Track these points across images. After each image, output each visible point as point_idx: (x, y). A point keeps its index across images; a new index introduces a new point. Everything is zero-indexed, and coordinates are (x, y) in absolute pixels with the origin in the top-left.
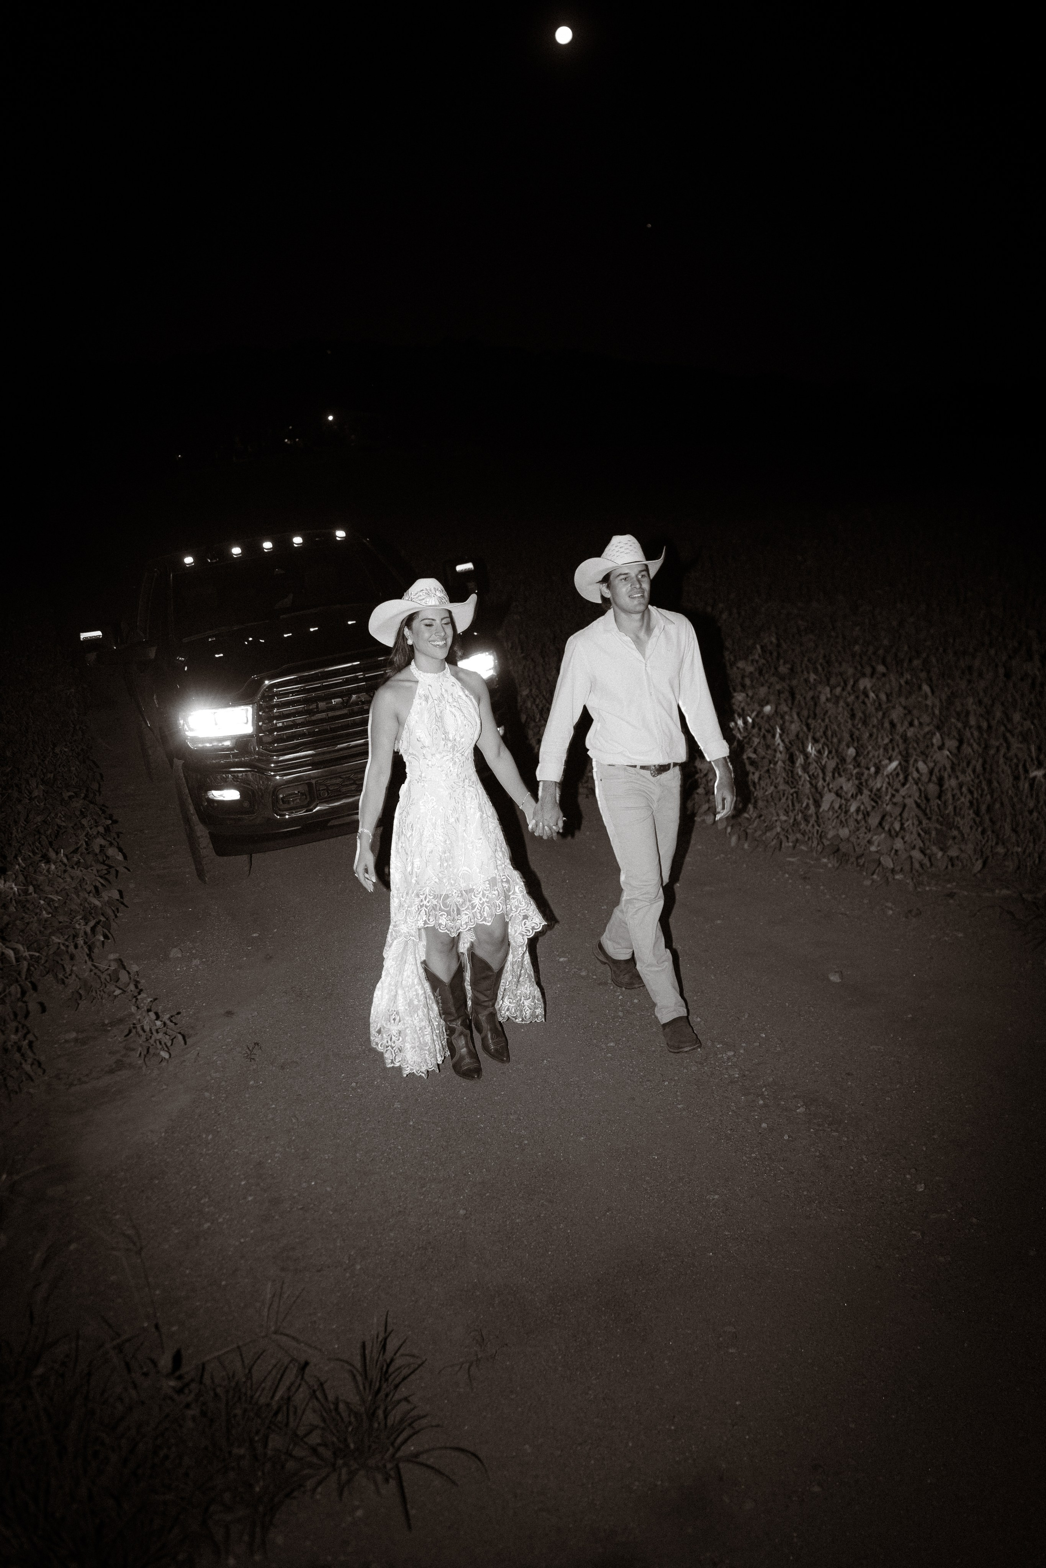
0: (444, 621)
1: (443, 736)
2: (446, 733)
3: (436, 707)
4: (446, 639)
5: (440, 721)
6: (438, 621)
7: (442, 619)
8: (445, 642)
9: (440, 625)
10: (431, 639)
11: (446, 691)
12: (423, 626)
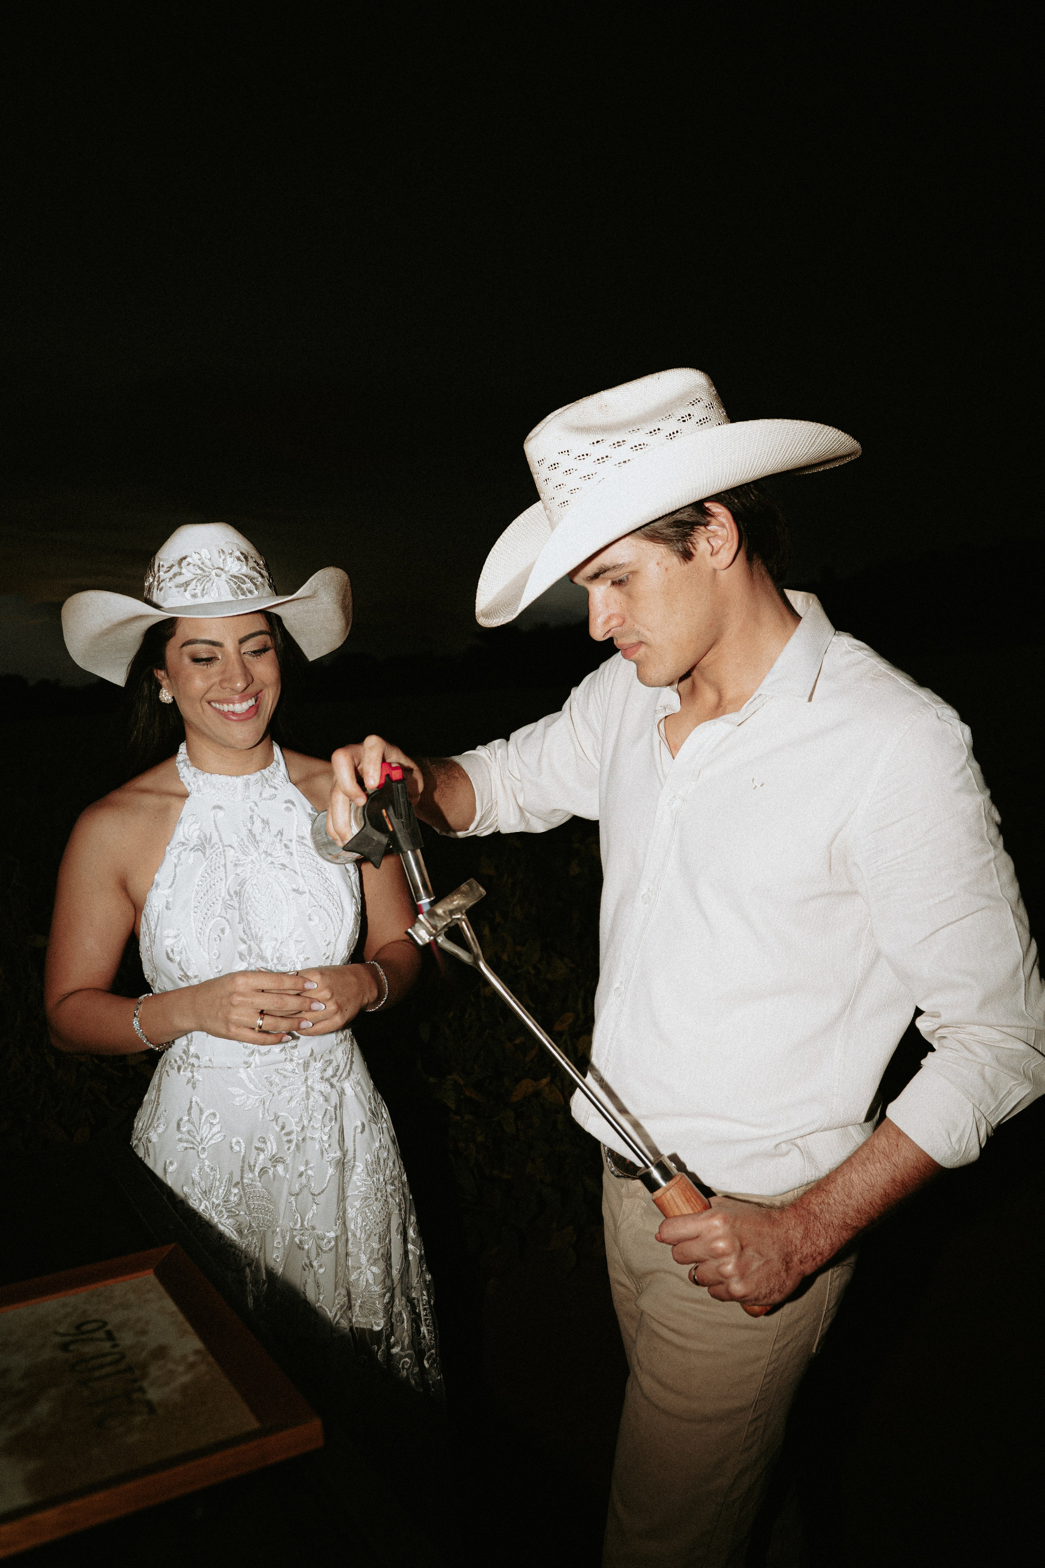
0: (251, 645)
1: (243, 947)
2: (255, 937)
3: (230, 866)
4: (257, 696)
5: (237, 906)
6: (230, 646)
7: (242, 641)
8: (252, 702)
9: (234, 657)
10: (209, 696)
11: (265, 822)
12: (187, 660)
